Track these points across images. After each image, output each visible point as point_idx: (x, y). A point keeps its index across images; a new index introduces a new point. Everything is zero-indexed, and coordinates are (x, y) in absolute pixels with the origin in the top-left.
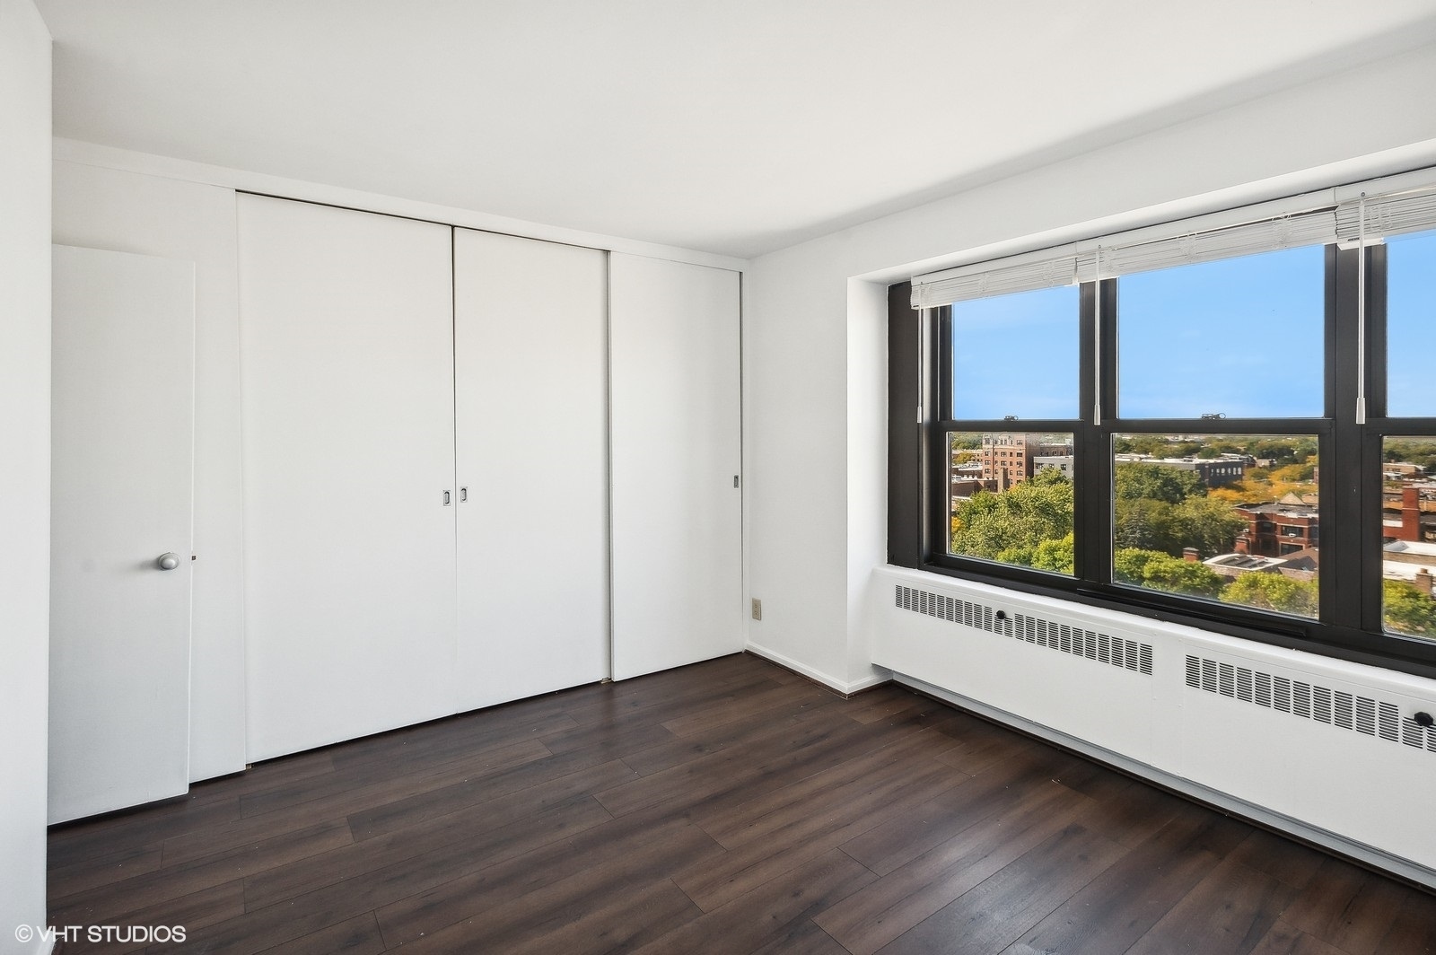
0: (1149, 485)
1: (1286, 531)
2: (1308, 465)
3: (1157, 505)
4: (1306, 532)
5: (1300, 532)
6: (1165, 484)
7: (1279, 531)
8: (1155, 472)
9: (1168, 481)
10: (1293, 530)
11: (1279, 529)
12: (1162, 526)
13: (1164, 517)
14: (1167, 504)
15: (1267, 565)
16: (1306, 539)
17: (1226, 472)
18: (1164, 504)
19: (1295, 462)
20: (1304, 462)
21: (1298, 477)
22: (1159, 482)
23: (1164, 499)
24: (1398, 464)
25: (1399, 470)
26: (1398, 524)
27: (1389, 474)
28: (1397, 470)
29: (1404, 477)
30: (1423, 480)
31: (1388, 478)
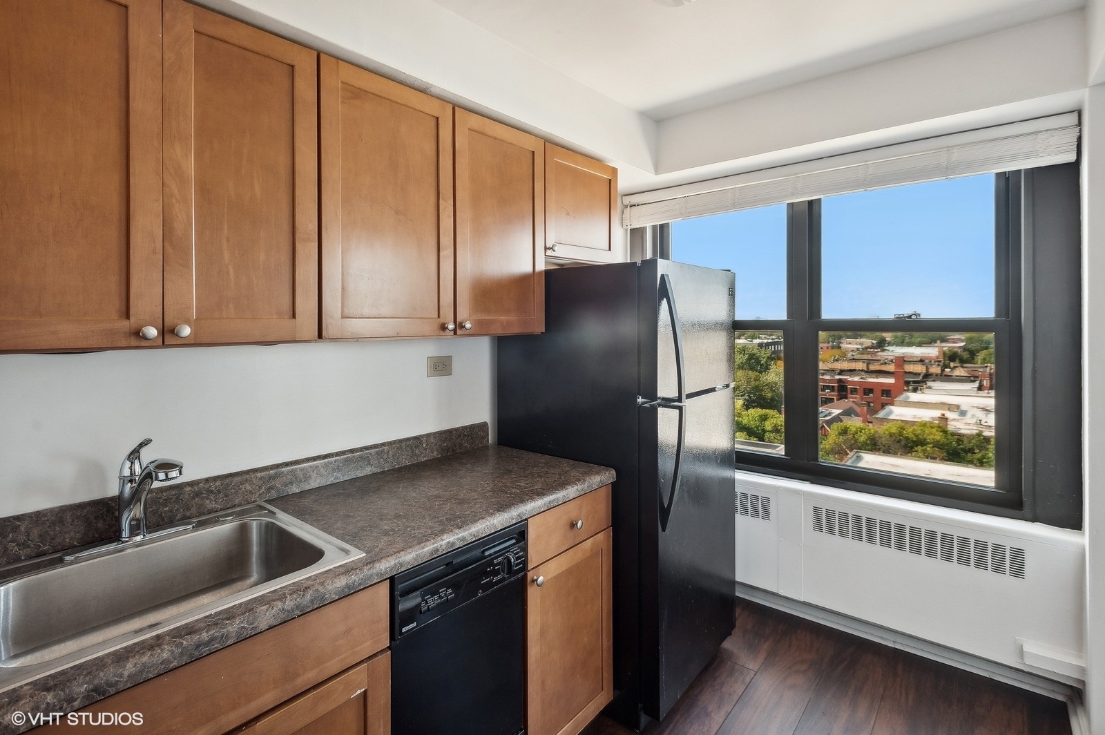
3: (752, 374)
4: (836, 389)
5: (832, 389)
6: (749, 359)
10: (828, 387)
12: (757, 389)
13: (757, 383)
14: (757, 373)
15: (833, 415)
16: (837, 394)
17: (778, 349)
22: (747, 356)
23: (752, 369)
24: (862, 340)
25: (863, 344)
26: (892, 381)
27: (858, 347)
28: (861, 344)
29: (867, 348)
30: (879, 350)
31: (858, 349)
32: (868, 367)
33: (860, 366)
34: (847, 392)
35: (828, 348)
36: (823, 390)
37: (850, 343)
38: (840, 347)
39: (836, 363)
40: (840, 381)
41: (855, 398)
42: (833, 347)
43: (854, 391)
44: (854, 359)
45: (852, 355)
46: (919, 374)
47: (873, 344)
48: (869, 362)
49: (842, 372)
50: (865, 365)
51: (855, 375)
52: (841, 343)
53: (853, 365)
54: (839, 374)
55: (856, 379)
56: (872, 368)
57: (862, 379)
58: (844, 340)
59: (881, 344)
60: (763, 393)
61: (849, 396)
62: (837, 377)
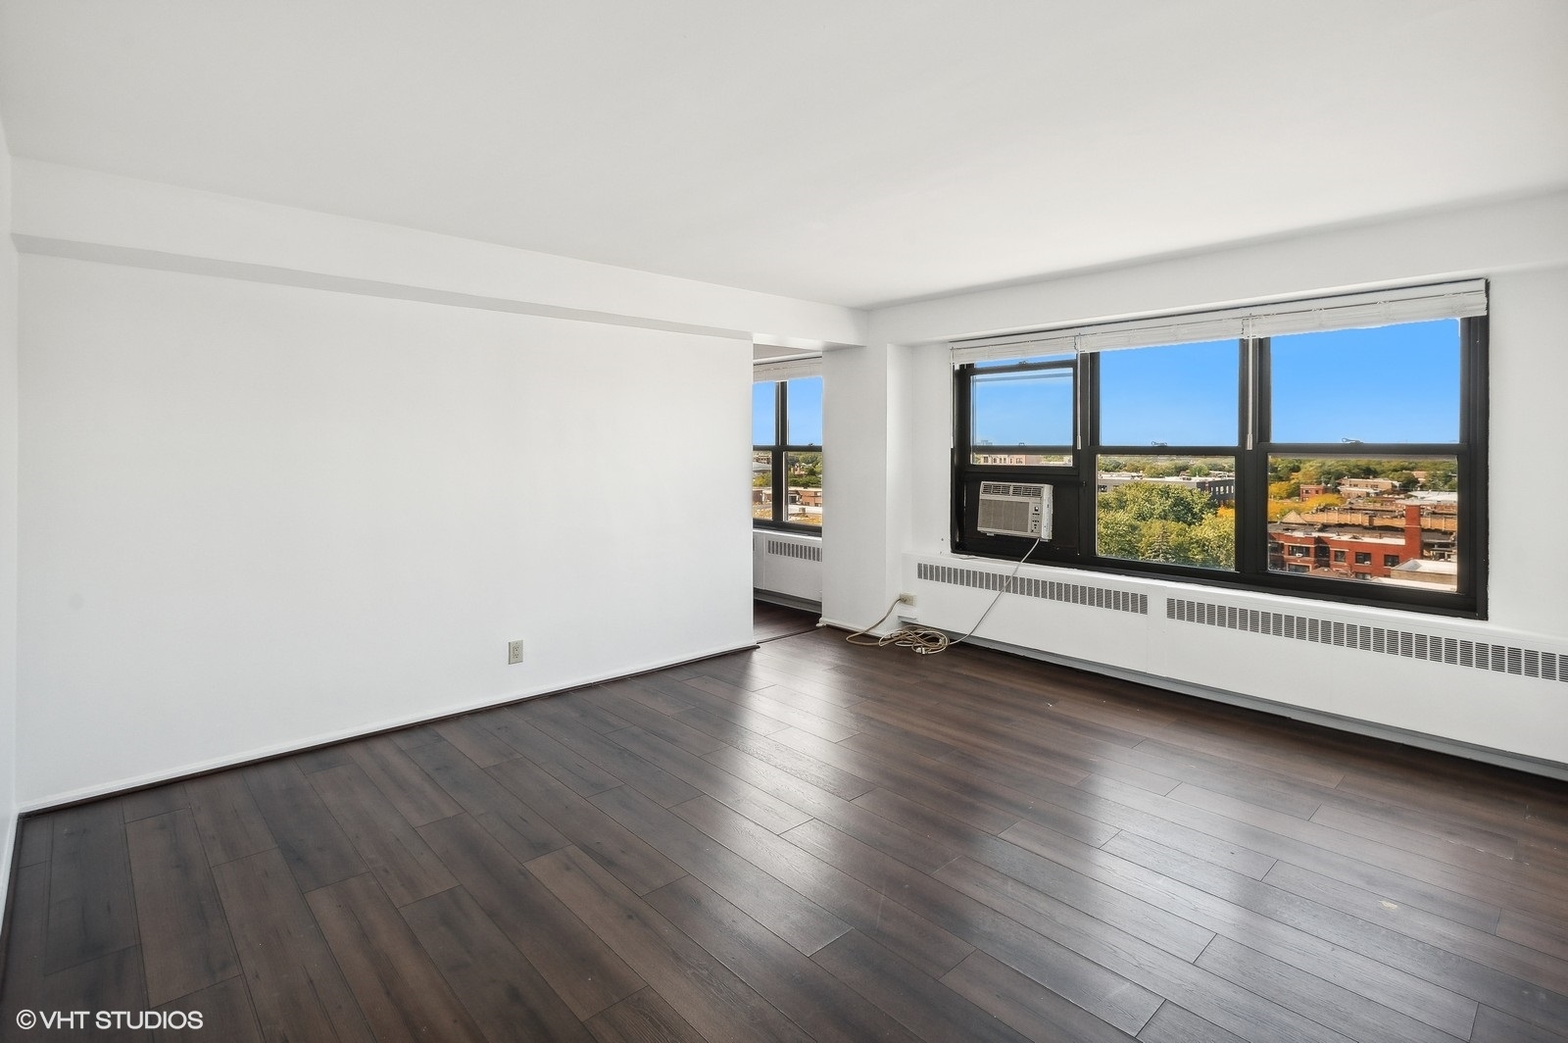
0: (1161, 505)
1: (1293, 550)
2: (1292, 482)
3: (1173, 526)
4: (1312, 551)
5: (1306, 551)
6: (1176, 504)
7: (1286, 550)
8: (1165, 492)
9: (1179, 501)
10: (1300, 549)
11: (1286, 549)
12: (1180, 549)
13: (1181, 539)
14: (1185, 526)
16: (1313, 559)
17: (1225, 491)
18: (1181, 525)
19: (1280, 479)
20: (1288, 479)
21: (1284, 495)
22: (1170, 502)
23: (1178, 519)
24: (1376, 480)
25: (1377, 486)
26: (1401, 542)
27: (1368, 491)
28: (1375, 486)
29: (1382, 493)
30: (1402, 496)
31: (1368, 494)
32: (1371, 521)
33: (1359, 519)
34: (1328, 557)
35: (1317, 492)
36: (1292, 553)
37: (1356, 486)
38: (1339, 491)
39: (1321, 514)
40: (1318, 540)
41: (1341, 567)
42: (1326, 491)
43: (1340, 555)
44: (1351, 509)
45: (1350, 503)
46: (1451, 533)
47: (1394, 486)
48: (1375, 513)
49: (1325, 527)
50: (1367, 518)
51: (1345, 533)
52: (1340, 484)
53: (1347, 518)
54: (1320, 530)
55: (1346, 538)
56: (1377, 522)
57: (1354, 538)
58: (1346, 480)
59: (1409, 486)
60: (1190, 554)
61: (1332, 562)
62: (1316, 535)
